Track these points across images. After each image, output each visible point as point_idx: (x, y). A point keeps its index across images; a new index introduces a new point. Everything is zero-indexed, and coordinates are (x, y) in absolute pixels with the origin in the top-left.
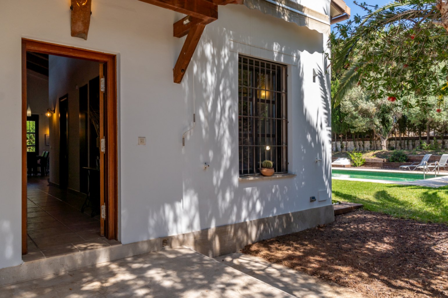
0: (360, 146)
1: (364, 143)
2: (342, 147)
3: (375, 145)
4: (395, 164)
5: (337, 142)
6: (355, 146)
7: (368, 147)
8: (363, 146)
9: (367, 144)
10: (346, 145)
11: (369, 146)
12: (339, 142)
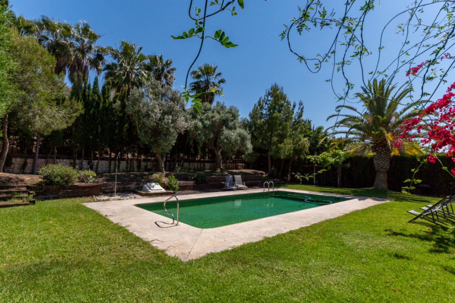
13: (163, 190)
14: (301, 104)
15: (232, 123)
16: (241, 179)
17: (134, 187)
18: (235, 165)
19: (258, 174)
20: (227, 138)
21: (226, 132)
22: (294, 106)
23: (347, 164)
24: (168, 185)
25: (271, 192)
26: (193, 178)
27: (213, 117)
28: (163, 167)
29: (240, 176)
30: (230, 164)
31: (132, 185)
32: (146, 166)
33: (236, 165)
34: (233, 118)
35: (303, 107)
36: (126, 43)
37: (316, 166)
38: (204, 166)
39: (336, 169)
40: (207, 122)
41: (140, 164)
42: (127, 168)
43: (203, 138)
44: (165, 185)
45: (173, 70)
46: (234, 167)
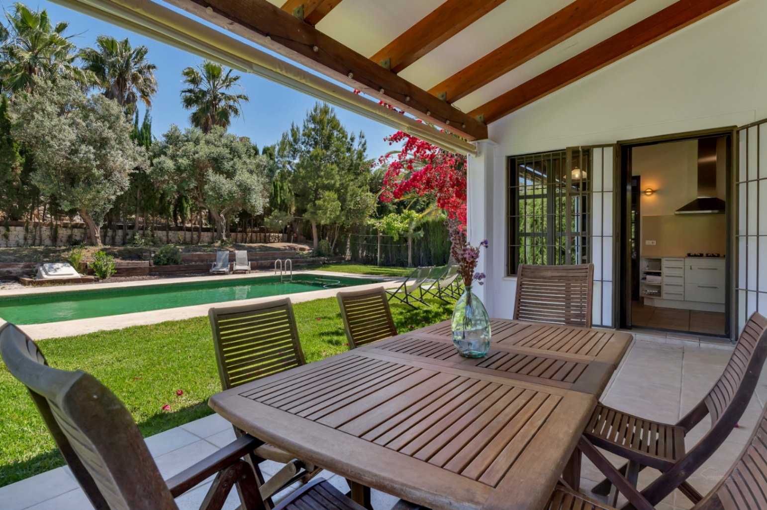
13: (76, 275)
14: (362, 137)
15: (231, 163)
16: (246, 256)
17: (20, 271)
18: (262, 235)
19: (295, 249)
20: (213, 189)
21: (212, 177)
22: (352, 139)
23: (419, 232)
24: (92, 266)
25: (289, 276)
26: (153, 255)
27: (196, 153)
28: (96, 238)
29: (246, 252)
30: (254, 234)
31: (15, 269)
32: (70, 237)
33: (265, 236)
34: (231, 156)
35: (365, 141)
36: (24, 9)
37: (381, 236)
38: (199, 237)
39: (406, 240)
40: (184, 162)
41: (56, 232)
42: (25, 239)
43: (173, 187)
44: (86, 266)
45: (149, 67)
46: (260, 239)
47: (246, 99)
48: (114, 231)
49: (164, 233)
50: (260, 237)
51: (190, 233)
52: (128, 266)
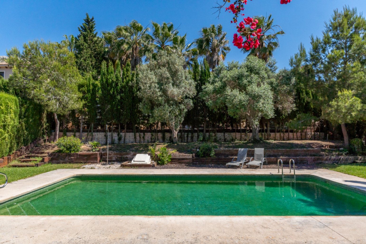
0: (140, 137)
1: (144, 134)
2: (120, 139)
3: (156, 137)
4: (206, 159)
5: (113, 133)
6: (135, 138)
7: (148, 139)
8: (143, 137)
9: (147, 136)
10: (125, 136)
11: (150, 138)
12: (115, 133)
16: (262, 153)
44: (157, 156)
46: (297, 138)
47: (282, 33)
48: (192, 134)
49: (222, 134)
50: (297, 136)
51: (240, 133)
52: (179, 157)
